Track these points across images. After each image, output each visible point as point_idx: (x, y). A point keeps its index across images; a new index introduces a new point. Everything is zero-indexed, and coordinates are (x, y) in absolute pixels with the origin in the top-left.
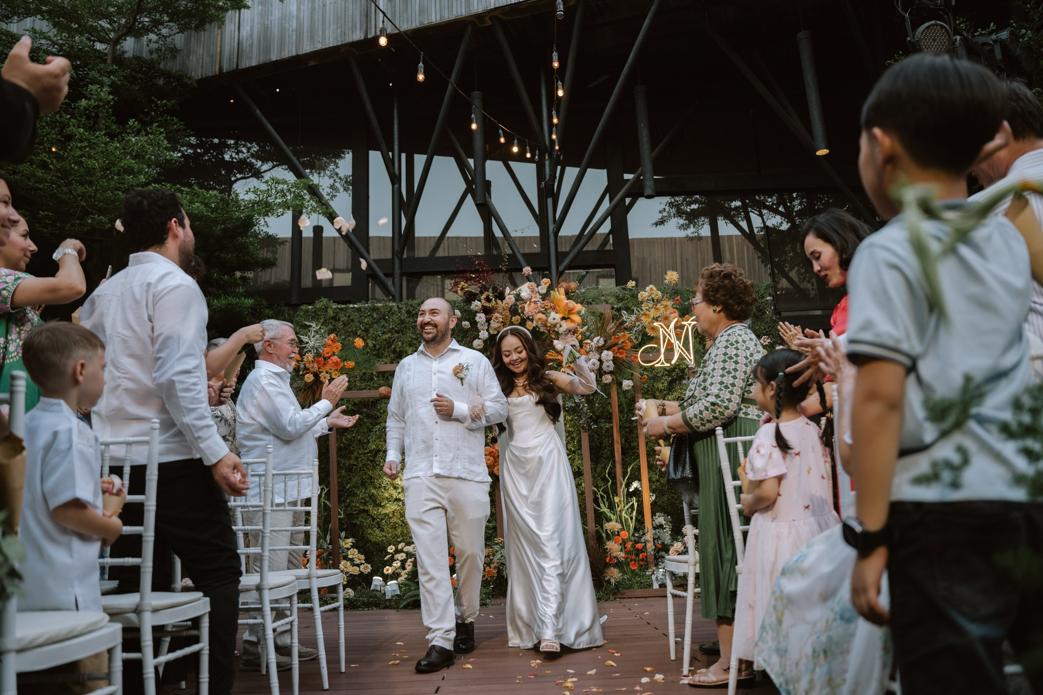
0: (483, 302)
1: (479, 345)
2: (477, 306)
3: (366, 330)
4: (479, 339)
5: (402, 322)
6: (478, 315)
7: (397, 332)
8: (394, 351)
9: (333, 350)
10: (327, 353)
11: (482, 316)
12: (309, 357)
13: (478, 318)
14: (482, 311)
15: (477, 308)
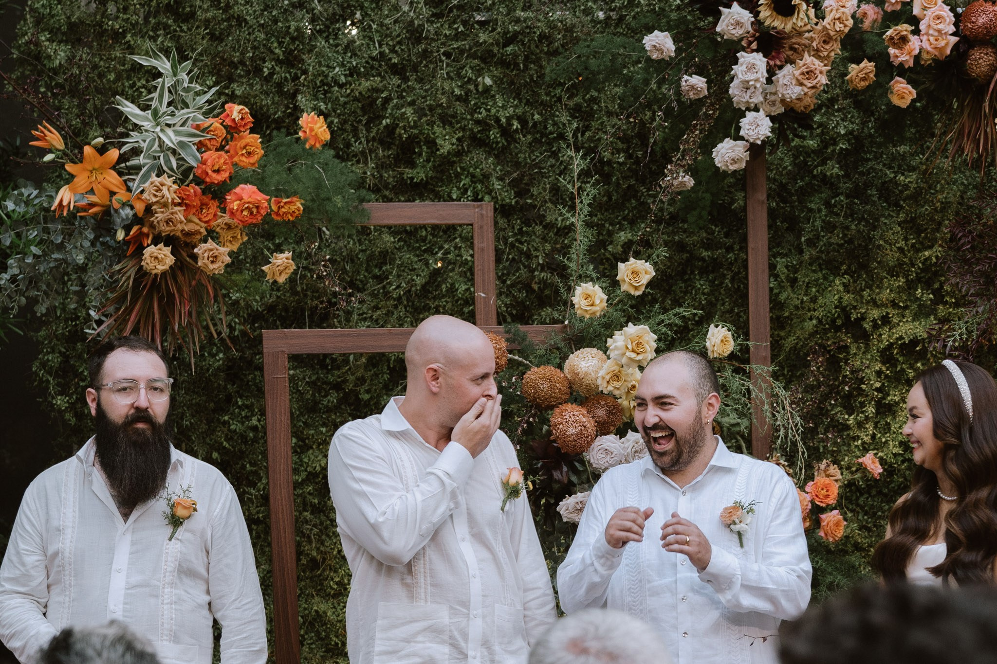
0: (765, 13)
1: (734, 161)
2: (738, 24)
3: (291, 60)
4: (738, 138)
5: (415, 34)
6: (745, 58)
7: (398, 70)
8: (388, 137)
9: (236, 159)
10: (218, 171)
11: (758, 63)
12: (165, 190)
13: (744, 68)
14: (754, 46)
15: (738, 32)
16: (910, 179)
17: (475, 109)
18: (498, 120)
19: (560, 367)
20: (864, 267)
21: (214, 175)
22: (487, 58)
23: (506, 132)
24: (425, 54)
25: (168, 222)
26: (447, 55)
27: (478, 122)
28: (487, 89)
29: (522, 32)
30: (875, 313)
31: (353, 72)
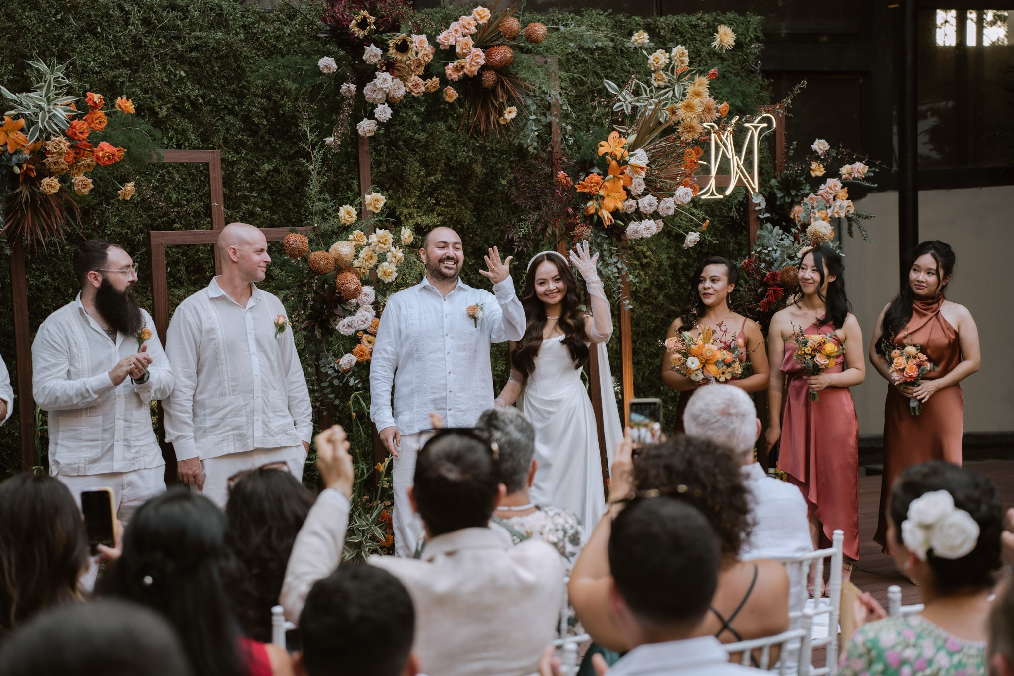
0: (391, 52)
1: (370, 131)
2: (375, 56)
4: (370, 118)
6: (379, 75)
9: (92, 125)
10: (81, 133)
11: (388, 78)
12: (62, 145)
13: (380, 81)
14: (384, 68)
15: (375, 60)
16: (423, 136)
17: (175, 91)
18: (189, 97)
19: (327, 251)
20: (400, 185)
21: (80, 135)
22: (181, 59)
23: (194, 104)
24: (144, 56)
25: (55, 163)
26: (156, 57)
27: (177, 98)
28: (181, 78)
29: (201, 45)
30: (406, 211)
31: (102, 65)
